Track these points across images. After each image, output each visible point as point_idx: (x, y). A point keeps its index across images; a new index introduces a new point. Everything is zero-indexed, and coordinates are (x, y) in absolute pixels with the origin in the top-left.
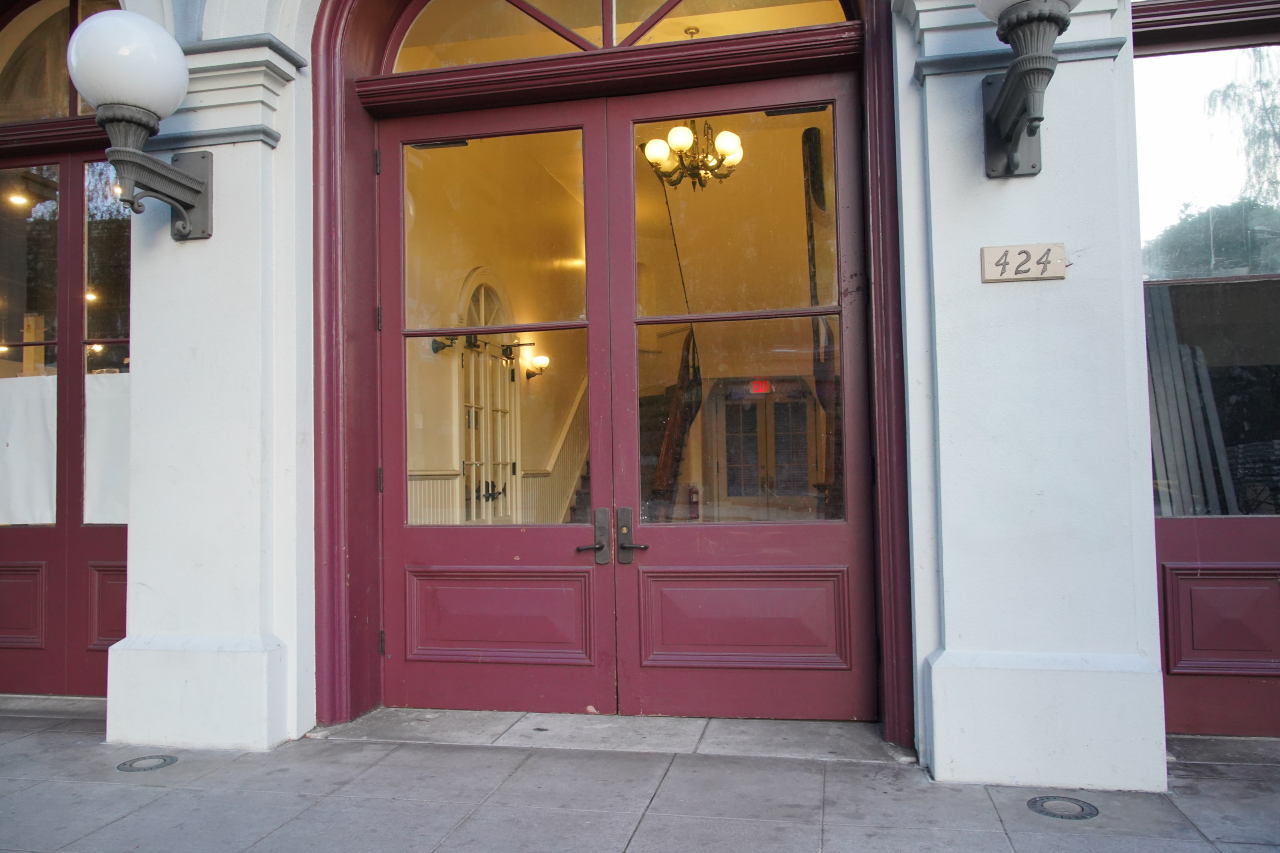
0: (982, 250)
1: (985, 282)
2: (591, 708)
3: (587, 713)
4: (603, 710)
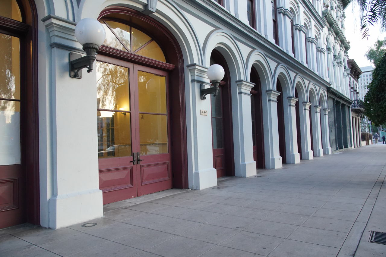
0: (201, 110)
1: (201, 115)
2: (133, 197)
3: (132, 198)
4: (135, 197)
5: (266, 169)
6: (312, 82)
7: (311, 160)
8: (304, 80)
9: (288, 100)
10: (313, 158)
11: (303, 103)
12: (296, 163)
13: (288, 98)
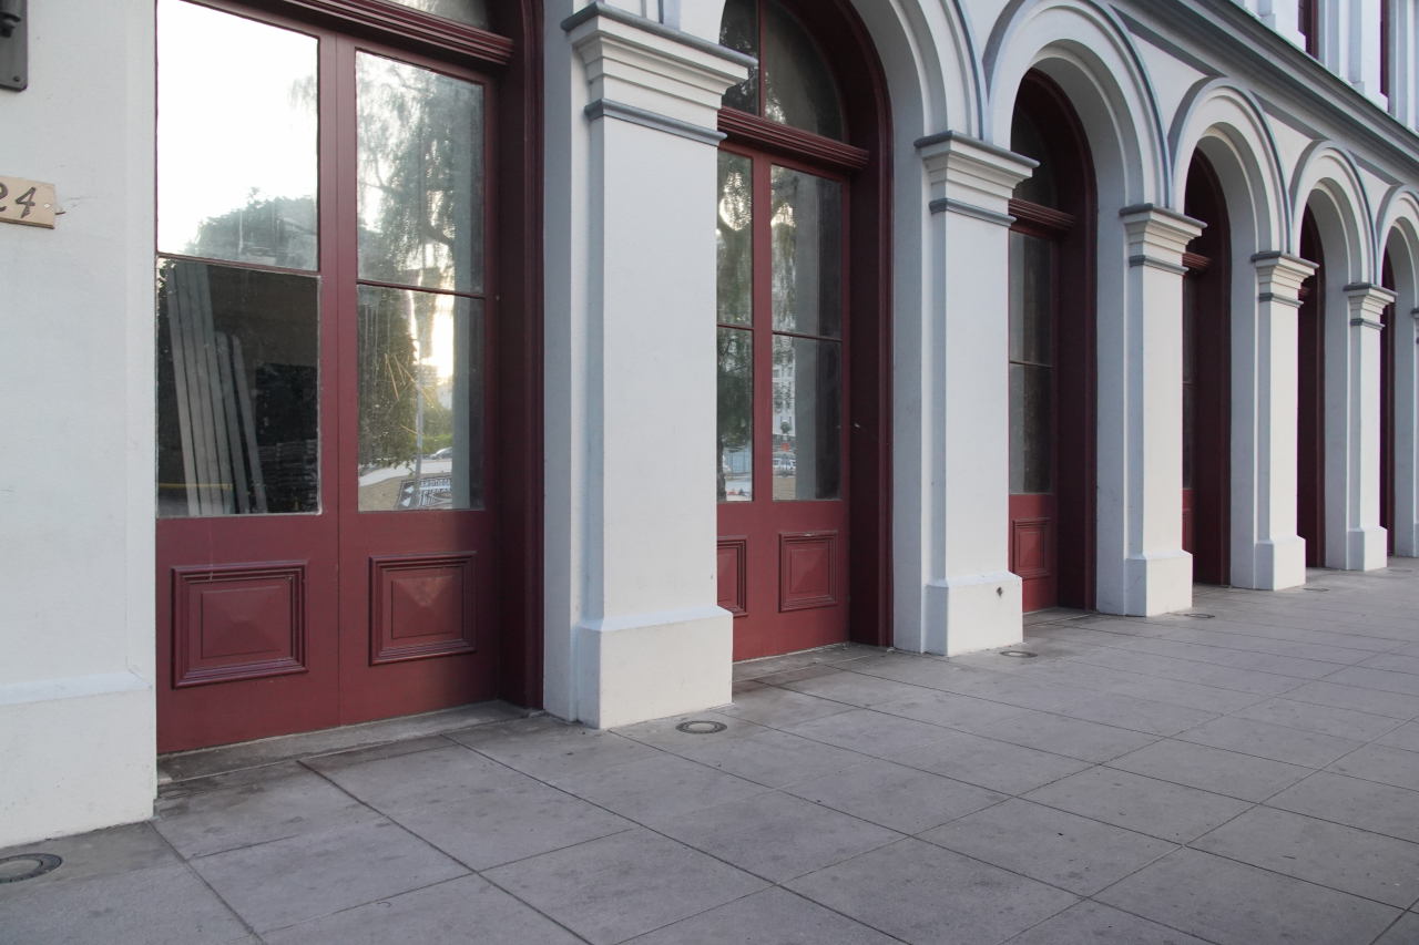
5: (899, 652)
6: (1335, 141)
7: (1289, 597)
8: (1270, 120)
9: (1126, 225)
10: (1308, 579)
11: (1254, 259)
12: (1154, 609)
13: (1125, 212)
